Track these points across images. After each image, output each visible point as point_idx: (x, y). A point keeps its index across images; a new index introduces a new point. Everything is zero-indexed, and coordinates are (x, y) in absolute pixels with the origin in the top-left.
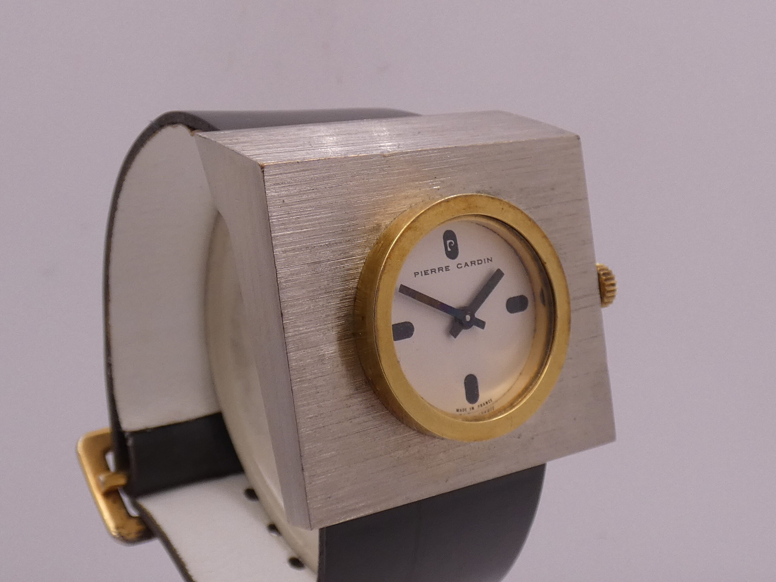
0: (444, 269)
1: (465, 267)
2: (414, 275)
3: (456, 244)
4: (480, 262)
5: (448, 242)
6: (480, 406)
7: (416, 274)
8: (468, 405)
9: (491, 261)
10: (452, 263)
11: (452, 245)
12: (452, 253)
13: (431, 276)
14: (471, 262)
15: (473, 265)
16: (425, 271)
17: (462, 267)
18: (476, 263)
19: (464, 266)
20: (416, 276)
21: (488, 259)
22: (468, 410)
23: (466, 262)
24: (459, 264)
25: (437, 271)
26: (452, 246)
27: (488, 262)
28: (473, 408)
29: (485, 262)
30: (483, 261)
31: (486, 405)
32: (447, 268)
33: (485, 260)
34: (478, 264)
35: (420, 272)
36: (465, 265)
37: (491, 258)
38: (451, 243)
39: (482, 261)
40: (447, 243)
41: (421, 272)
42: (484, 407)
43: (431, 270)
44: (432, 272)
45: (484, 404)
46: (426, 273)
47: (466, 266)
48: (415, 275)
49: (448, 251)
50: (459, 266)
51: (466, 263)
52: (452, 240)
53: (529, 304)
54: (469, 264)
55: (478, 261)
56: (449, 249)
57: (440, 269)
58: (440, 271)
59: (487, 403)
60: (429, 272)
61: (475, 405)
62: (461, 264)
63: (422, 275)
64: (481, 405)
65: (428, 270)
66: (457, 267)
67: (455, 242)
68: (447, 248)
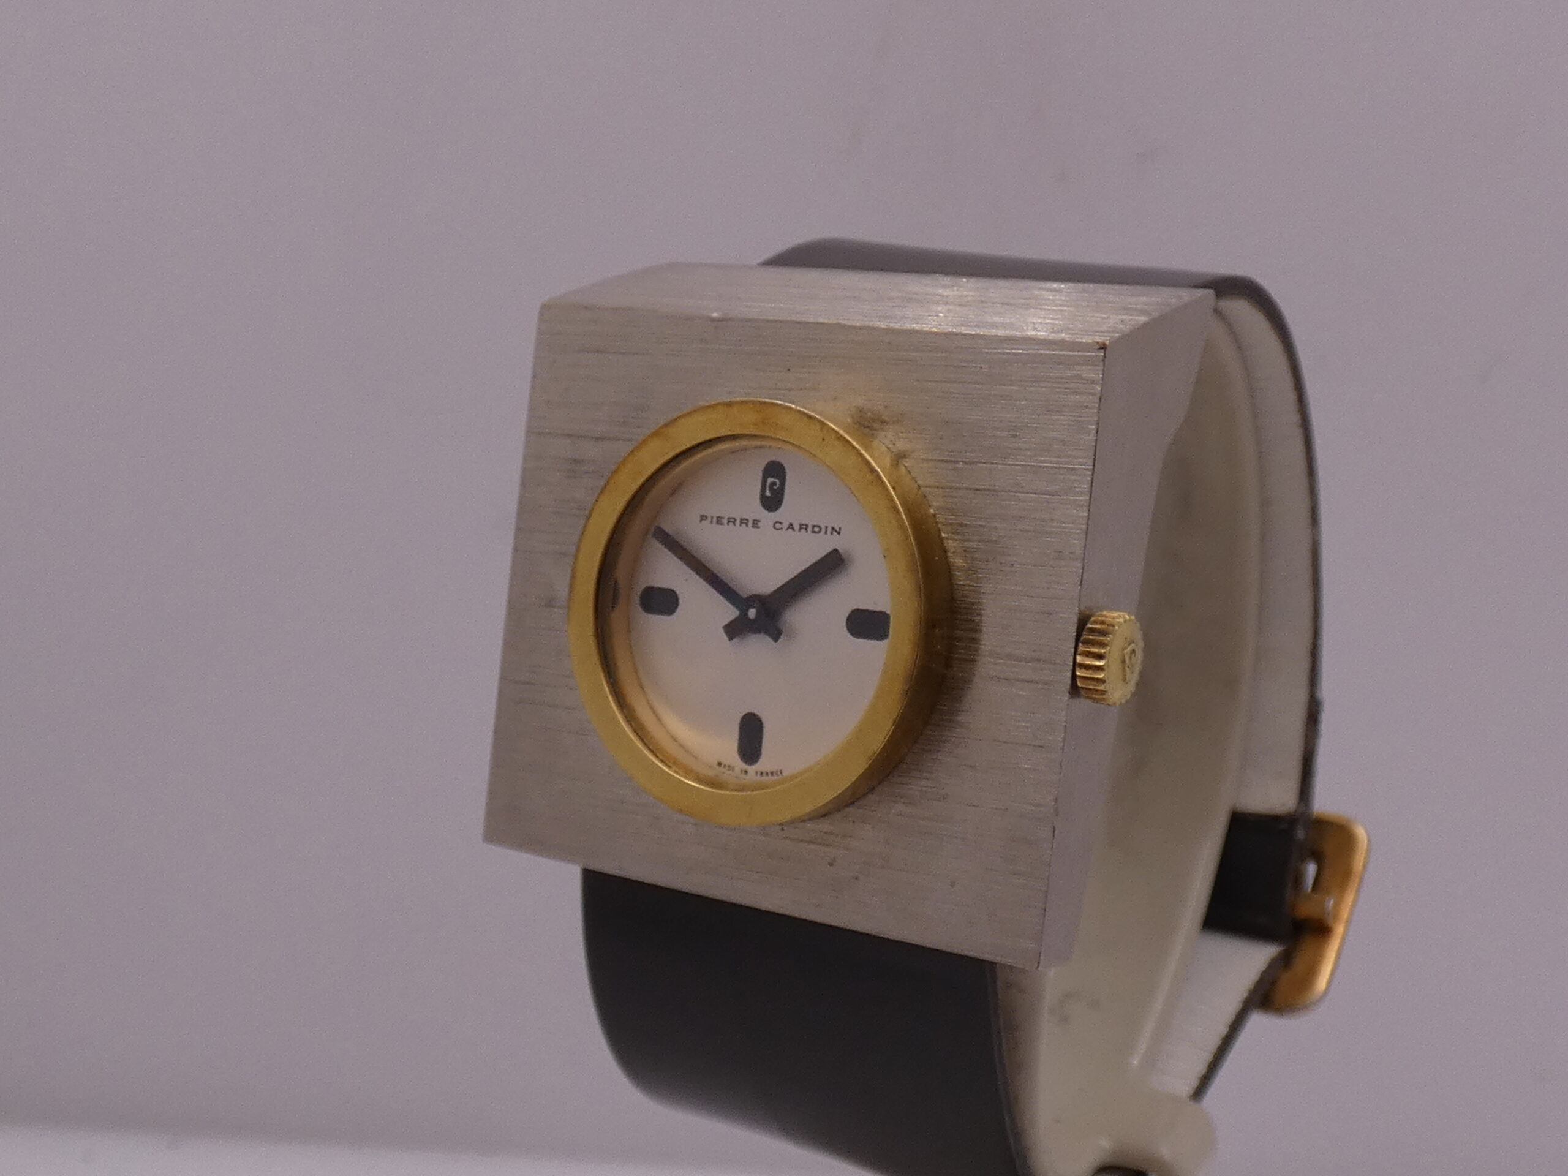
0: (750, 524)
2: (699, 519)
3: (782, 487)
4: (816, 529)
6: (759, 773)
7: (703, 518)
8: (739, 764)
9: (839, 533)
10: (767, 518)
11: (775, 488)
12: (772, 501)
13: (726, 528)
14: (800, 525)
16: (718, 518)
17: (782, 528)
18: (810, 529)
19: (786, 528)
20: (703, 521)
21: (833, 529)
22: (737, 770)
23: (790, 521)
24: (777, 522)
25: (738, 522)
27: (832, 534)
28: (746, 772)
29: (826, 533)
30: (823, 530)
31: (770, 776)
32: (756, 523)
33: (827, 527)
34: (814, 532)
35: (710, 518)
36: (789, 527)
37: (840, 529)
38: (774, 484)
39: (821, 529)
40: (766, 481)
41: (713, 517)
42: (765, 777)
43: (729, 519)
44: (729, 522)
45: (767, 773)
46: (719, 520)
47: (790, 530)
49: (765, 495)
50: (778, 526)
51: (791, 524)
54: (797, 527)
55: (814, 526)
56: (768, 493)
57: (744, 522)
58: (743, 525)
59: (772, 773)
60: (725, 521)
61: (752, 769)
62: (781, 523)
63: (712, 523)
64: (762, 773)
65: (723, 518)
66: (774, 525)
67: (781, 484)
68: (765, 490)
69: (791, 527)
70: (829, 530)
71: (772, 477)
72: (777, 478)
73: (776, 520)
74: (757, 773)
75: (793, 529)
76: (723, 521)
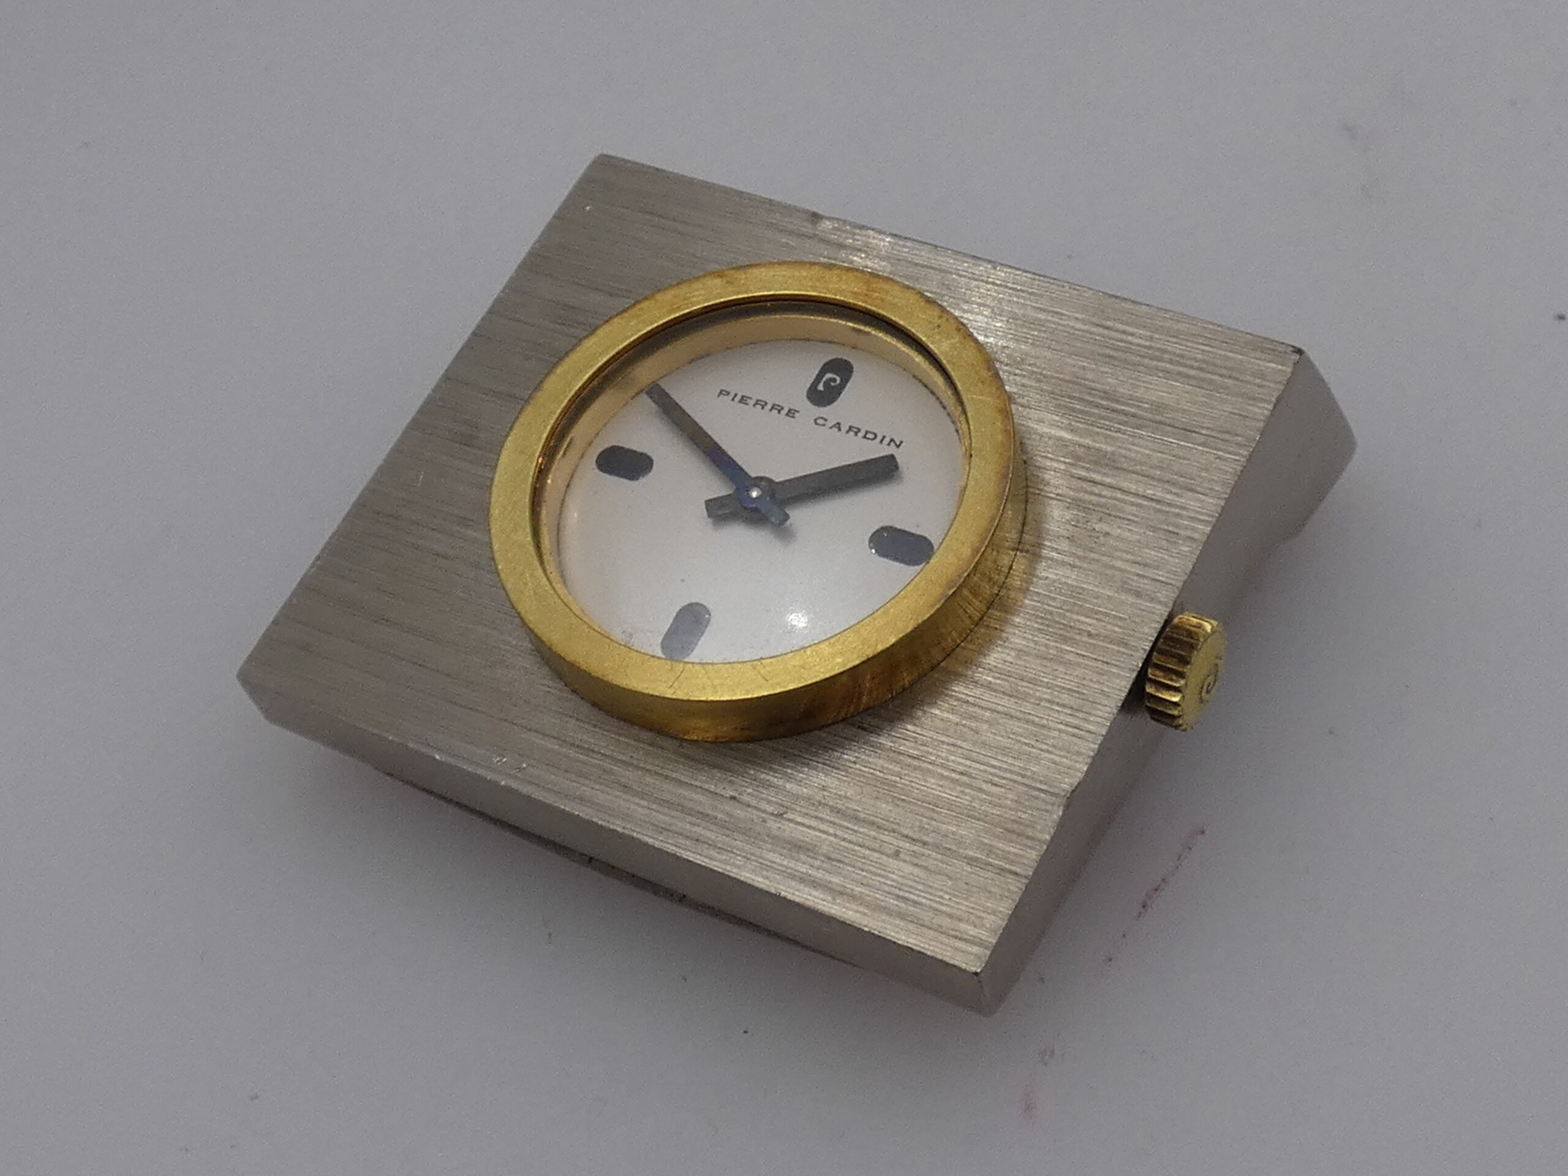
0: (784, 411)
1: (831, 427)
2: (719, 391)
3: (842, 386)
4: (870, 436)
5: (829, 376)
7: (724, 392)
9: (898, 445)
11: (832, 384)
12: (823, 396)
13: (749, 409)
14: (850, 427)
15: (852, 433)
16: (743, 396)
17: (824, 425)
18: (860, 435)
19: (831, 425)
20: (721, 396)
21: (892, 440)
23: (839, 421)
24: (820, 417)
25: (768, 407)
26: (830, 385)
27: (889, 444)
29: (881, 442)
30: (879, 438)
32: (791, 413)
33: (884, 437)
34: (864, 437)
35: (733, 395)
36: (834, 426)
37: (901, 442)
38: (832, 381)
39: (876, 436)
40: (824, 376)
41: (737, 395)
44: (756, 403)
46: (743, 400)
47: (835, 429)
48: (721, 394)
49: (816, 388)
50: (820, 421)
51: (839, 424)
54: (845, 428)
55: (867, 432)
56: (821, 387)
57: (777, 408)
58: (775, 412)
60: (752, 402)
62: (826, 420)
63: (733, 400)
65: (751, 398)
66: (815, 420)
67: (840, 384)
68: (819, 382)
69: (838, 426)
70: (887, 441)
72: (837, 375)
73: (821, 415)
75: (840, 429)
76: (749, 401)
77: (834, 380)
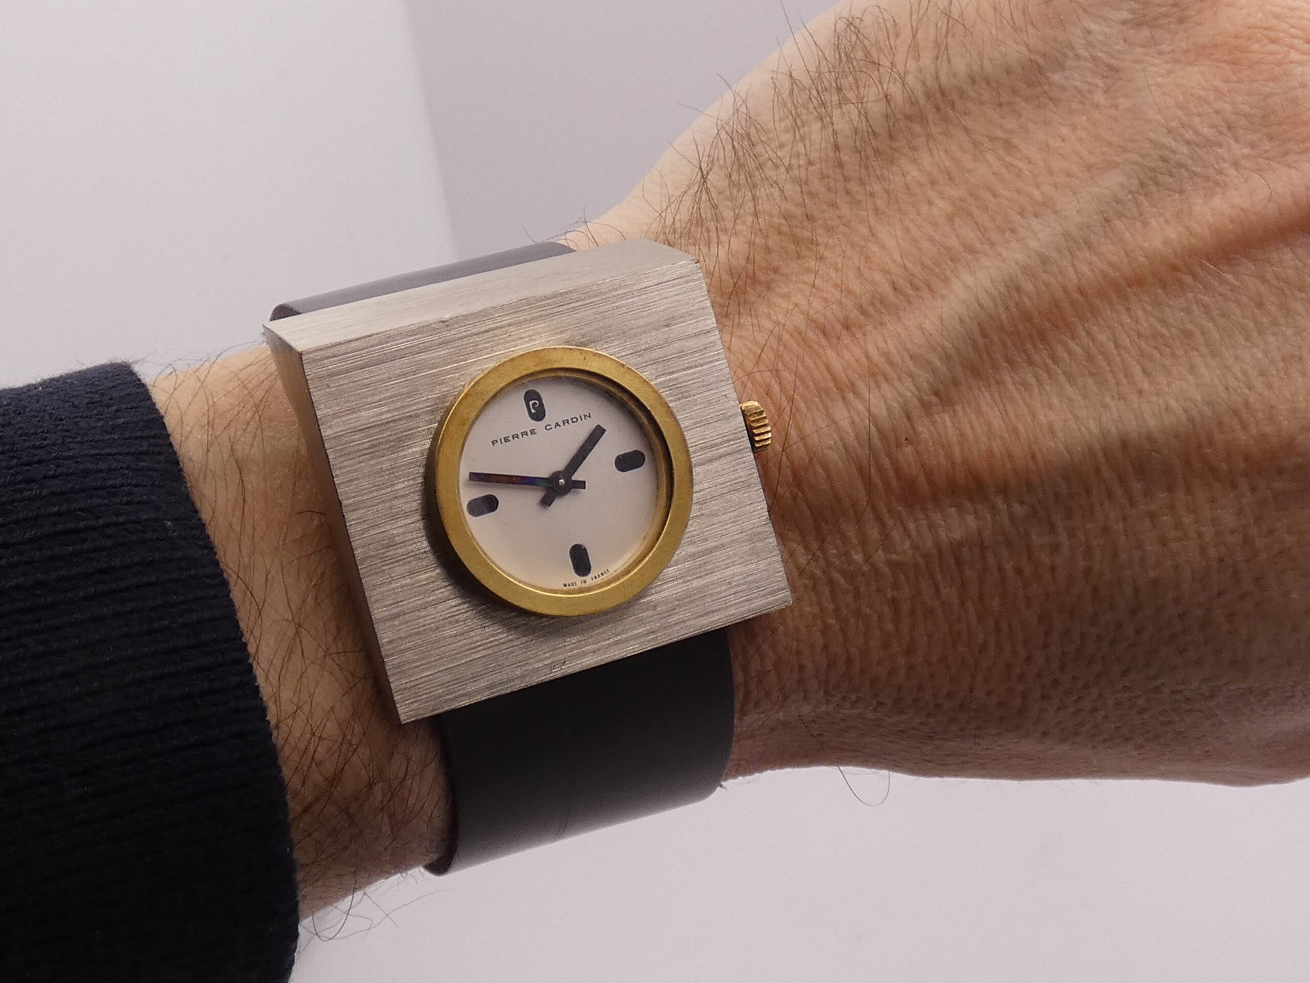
0: (529, 433)
1: (555, 427)
2: (491, 444)
3: (542, 405)
4: (574, 420)
5: (531, 403)
7: (494, 442)
8: (578, 579)
9: (590, 417)
10: (539, 425)
11: (536, 406)
12: (538, 414)
13: (513, 443)
14: (563, 421)
15: (566, 424)
16: (505, 438)
17: (551, 428)
18: (570, 421)
20: (495, 444)
21: (585, 416)
22: (578, 583)
23: (556, 422)
25: (520, 436)
27: (585, 419)
28: (585, 582)
29: (581, 420)
30: (579, 419)
31: (602, 577)
32: (533, 432)
33: (580, 416)
34: (573, 422)
37: (589, 414)
39: (577, 419)
40: (529, 405)
41: (500, 440)
42: (598, 579)
43: (513, 436)
44: (513, 438)
45: (599, 576)
46: (506, 440)
47: (558, 427)
48: (493, 444)
49: (531, 413)
50: (548, 428)
52: (535, 400)
53: (646, 459)
54: (560, 423)
55: (572, 419)
56: (533, 411)
57: (524, 434)
58: (524, 436)
59: (602, 574)
60: (511, 438)
61: (588, 578)
62: (550, 425)
63: (501, 443)
64: (595, 577)
65: (509, 437)
66: (546, 429)
67: (540, 403)
68: (530, 410)
69: (557, 424)
70: (583, 417)
71: (533, 400)
73: (546, 424)
74: (592, 579)
75: (558, 425)
76: (509, 439)
77: (536, 403)
